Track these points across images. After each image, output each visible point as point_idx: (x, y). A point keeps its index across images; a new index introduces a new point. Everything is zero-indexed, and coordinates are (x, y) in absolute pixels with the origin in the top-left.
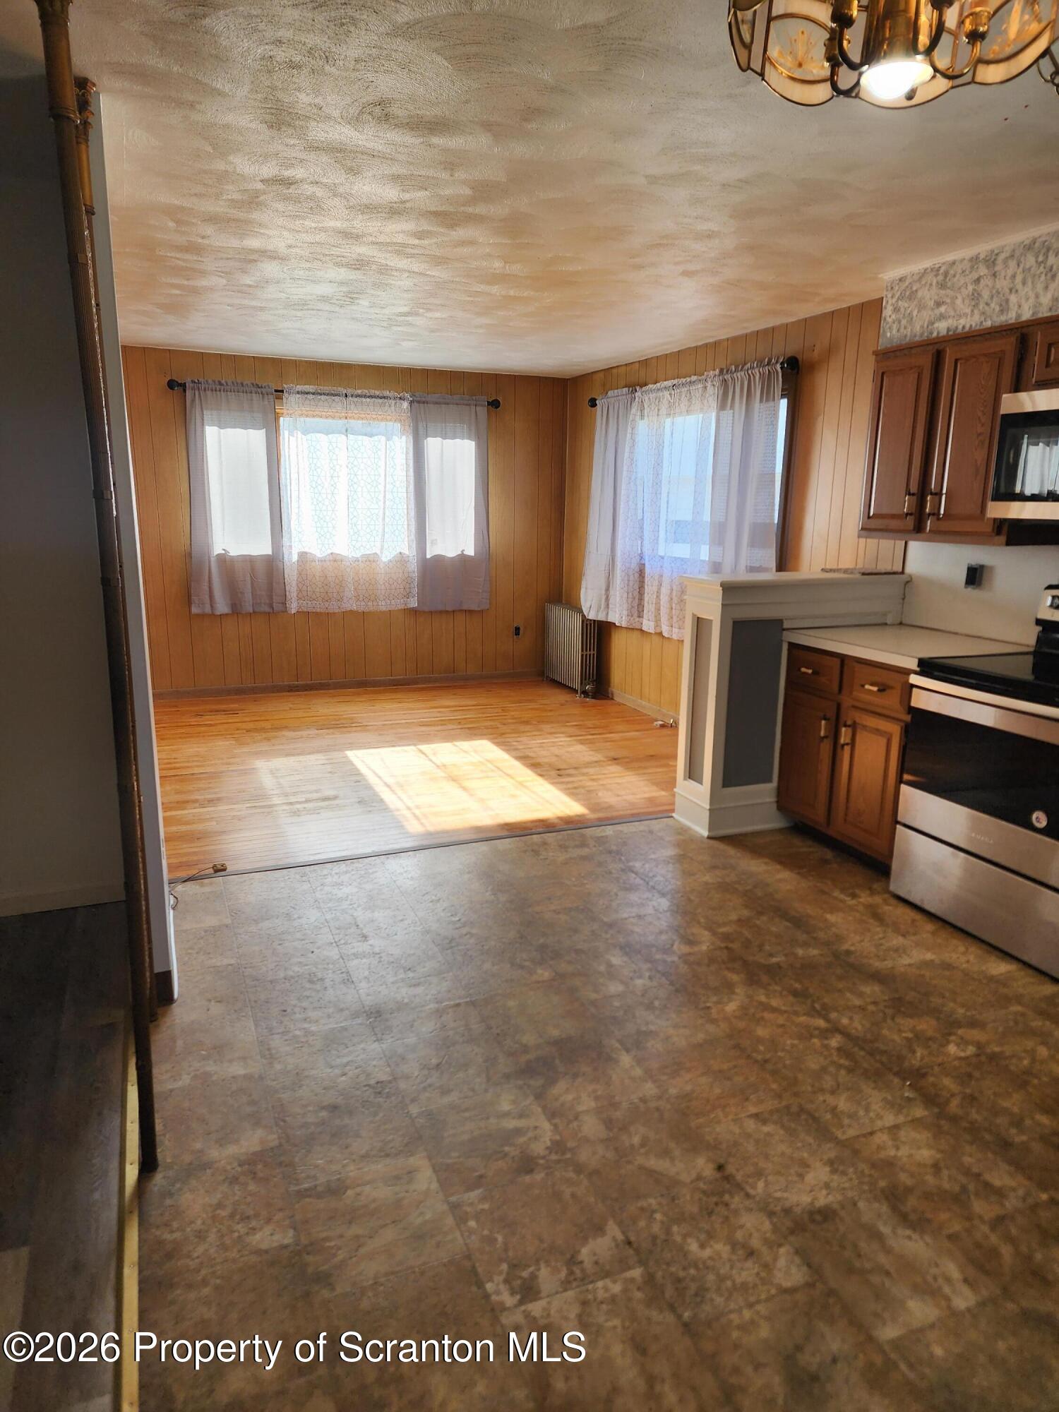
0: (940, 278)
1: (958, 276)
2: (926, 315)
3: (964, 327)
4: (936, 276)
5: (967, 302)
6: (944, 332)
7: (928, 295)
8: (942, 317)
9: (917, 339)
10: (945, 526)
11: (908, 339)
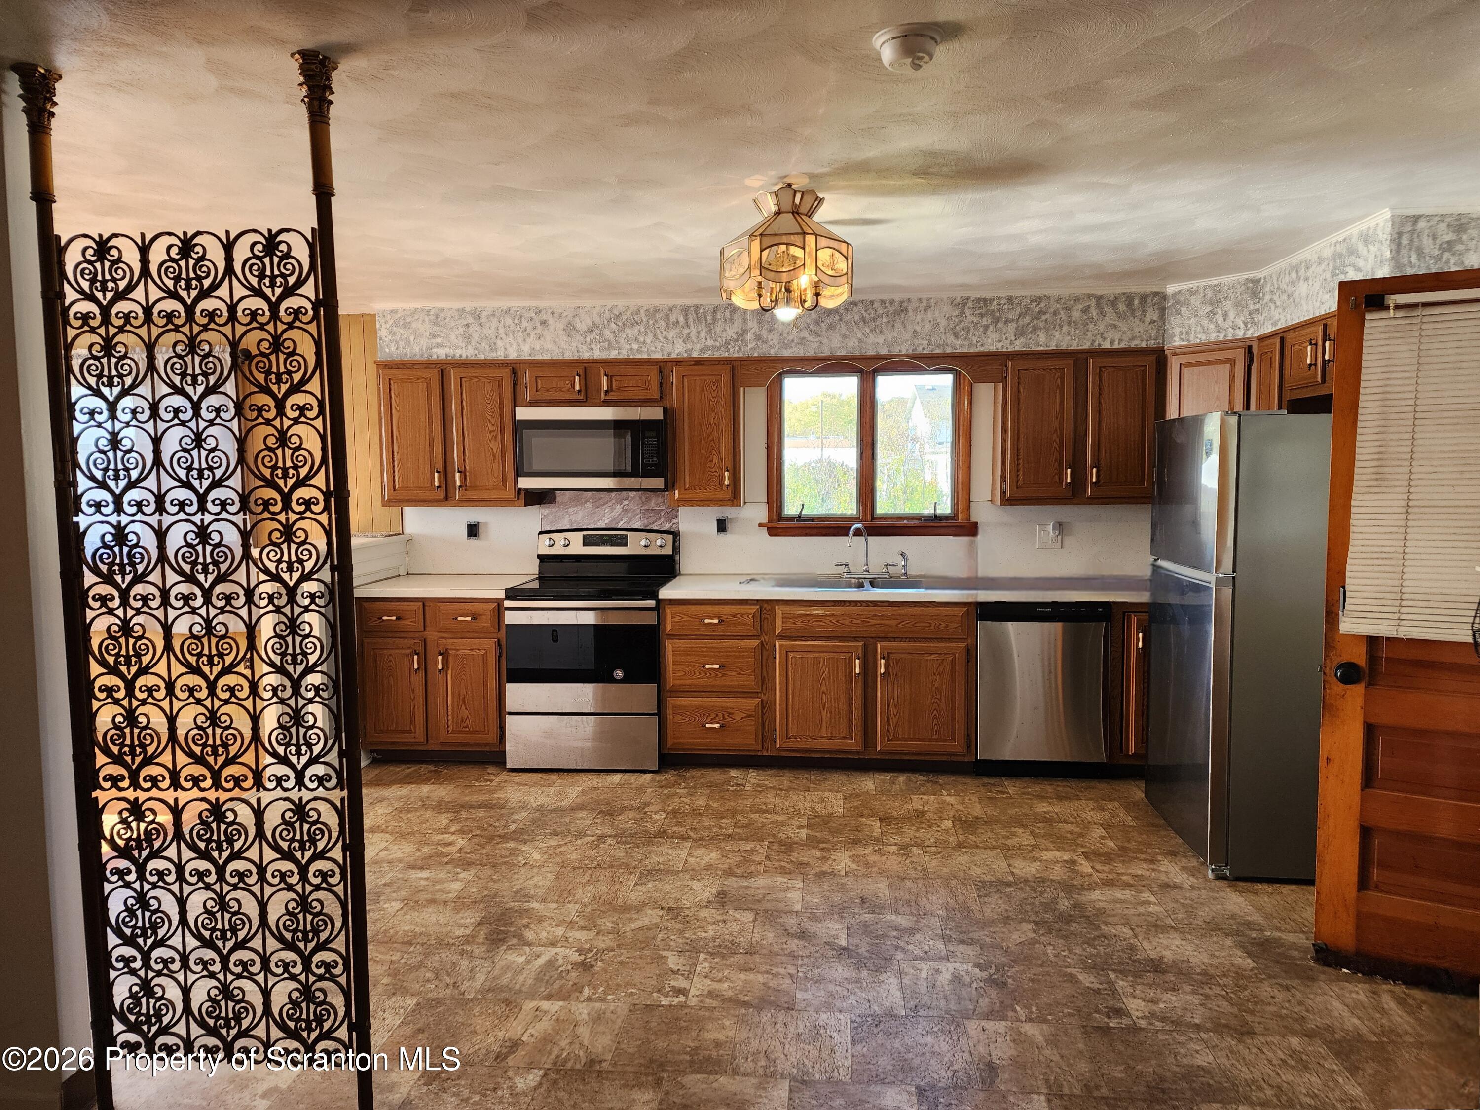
0: (432, 317)
1: (448, 319)
2: (424, 343)
3: (461, 356)
4: (428, 315)
5: (460, 339)
6: (443, 357)
7: (425, 328)
8: (439, 346)
9: (417, 358)
10: (471, 494)
11: (408, 357)
